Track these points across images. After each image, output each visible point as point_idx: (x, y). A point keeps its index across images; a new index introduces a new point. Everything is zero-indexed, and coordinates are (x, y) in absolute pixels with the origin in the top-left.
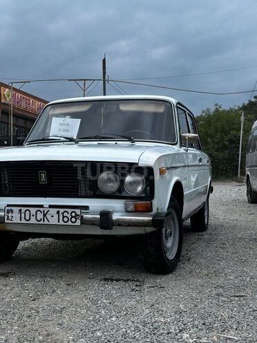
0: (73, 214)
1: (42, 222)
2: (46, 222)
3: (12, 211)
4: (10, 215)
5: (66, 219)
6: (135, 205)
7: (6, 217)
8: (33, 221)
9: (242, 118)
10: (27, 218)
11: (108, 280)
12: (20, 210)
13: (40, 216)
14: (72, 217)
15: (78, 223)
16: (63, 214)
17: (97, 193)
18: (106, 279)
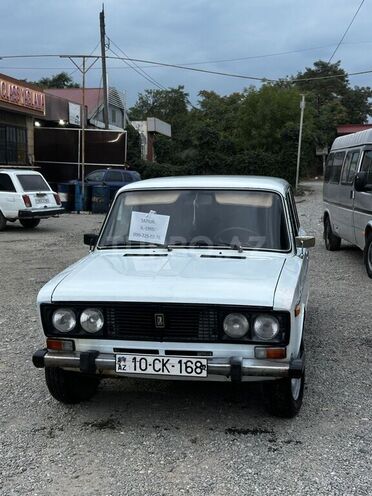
0: (199, 365)
1: (160, 372)
2: (166, 372)
3: (125, 360)
4: (122, 363)
5: (189, 370)
6: (268, 351)
7: (117, 366)
8: (150, 370)
9: (303, 104)
10: (143, 367)
11: (234, 431)
12: (135, 359)
13: (158, 366)
14: (197, 367)
15: (204, 374)
16: (186, 363)
17: (224, 338)
18: (231, 431)
